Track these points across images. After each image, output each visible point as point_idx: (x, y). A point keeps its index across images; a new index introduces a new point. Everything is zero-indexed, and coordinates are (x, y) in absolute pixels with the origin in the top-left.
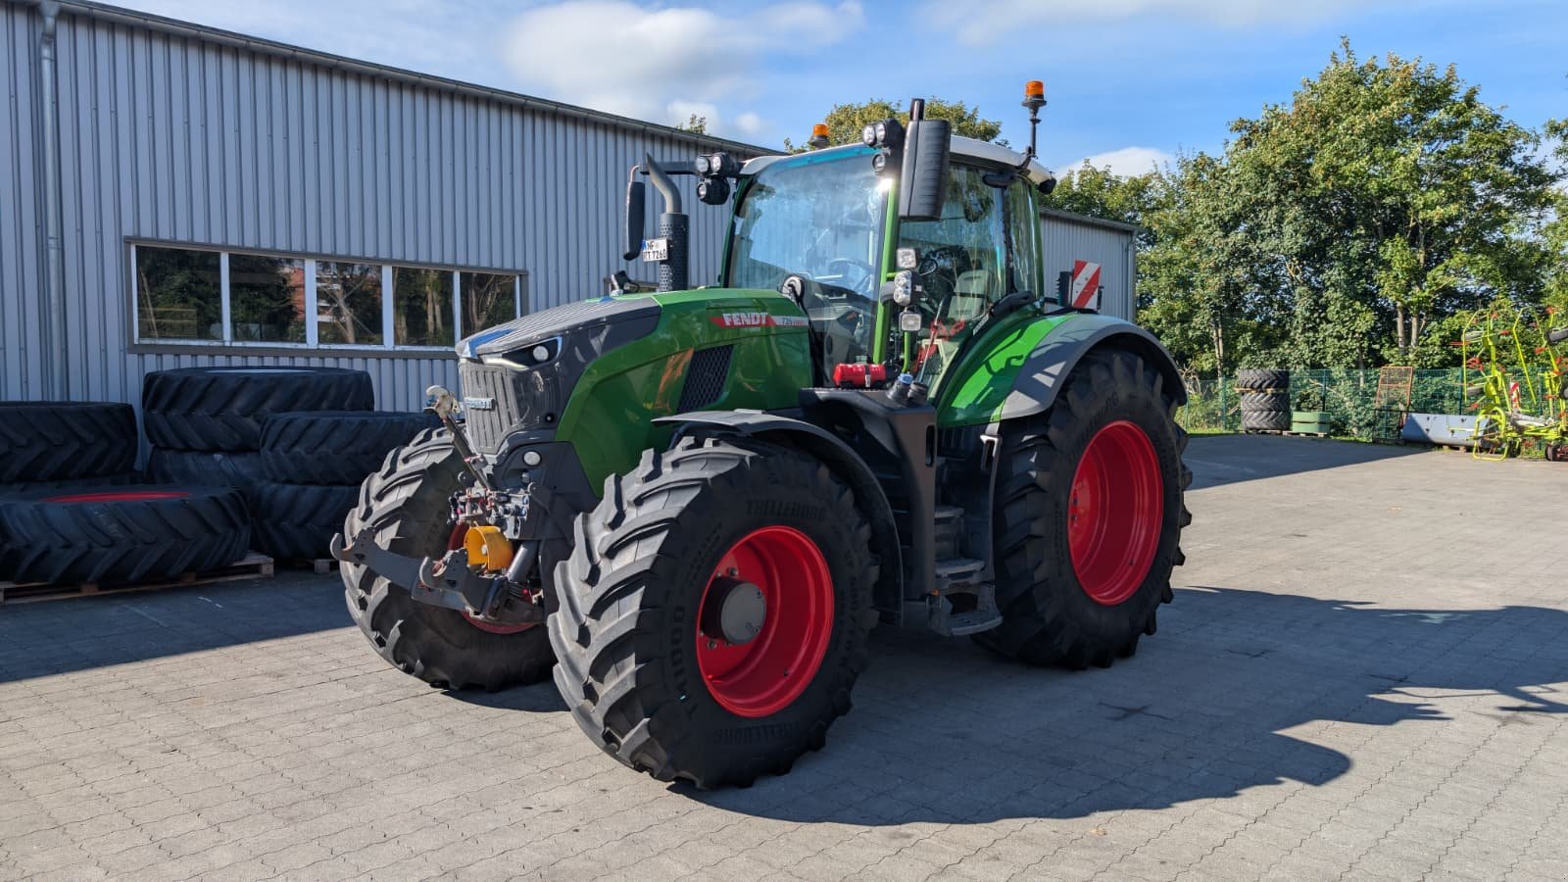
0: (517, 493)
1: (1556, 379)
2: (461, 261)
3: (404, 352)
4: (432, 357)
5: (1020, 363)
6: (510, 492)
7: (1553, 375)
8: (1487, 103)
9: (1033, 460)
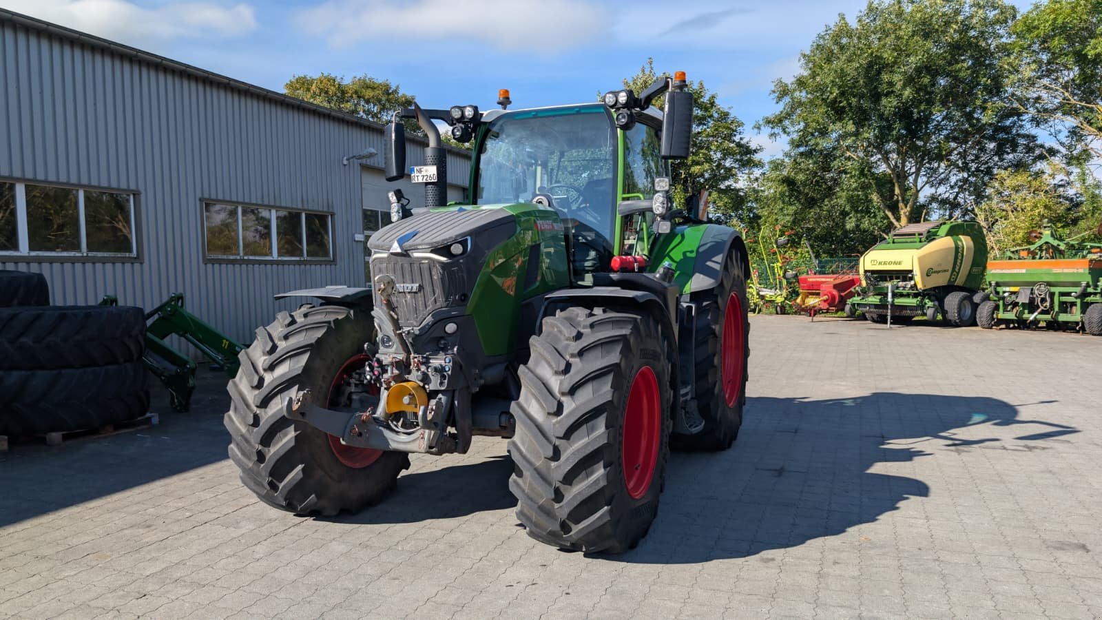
0: (436, 355)
1: (781, 267)
2: (84, 181)
3: (37, 257)
4: (62, 261)
5: (694, 255)
6: (430, 355)
7: (779, 265)
8: (722, 104)
9: (709, 318)
